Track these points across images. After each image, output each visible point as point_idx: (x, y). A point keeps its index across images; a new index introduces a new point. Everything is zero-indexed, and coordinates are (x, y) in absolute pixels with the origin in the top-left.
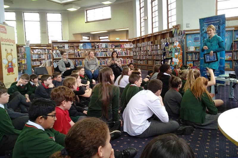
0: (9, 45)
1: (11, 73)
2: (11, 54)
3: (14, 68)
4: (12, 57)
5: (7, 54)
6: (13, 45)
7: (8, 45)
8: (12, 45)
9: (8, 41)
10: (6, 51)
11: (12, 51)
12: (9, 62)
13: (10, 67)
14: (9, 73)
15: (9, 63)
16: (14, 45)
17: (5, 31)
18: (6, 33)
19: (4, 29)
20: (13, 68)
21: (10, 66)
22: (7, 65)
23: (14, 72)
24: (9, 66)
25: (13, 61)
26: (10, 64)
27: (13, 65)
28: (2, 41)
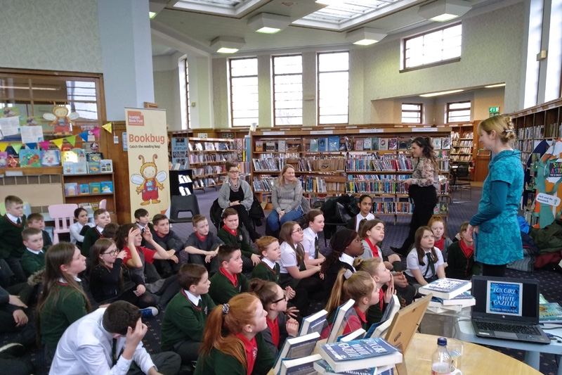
0: (149, 147)
1: (151, 200)
2: (153, 164)
3: (159, 191)
4: (157, 170)
5: (144, 164)
6: (159, 147)
7: (145, 147)
8: (156, 147)
9: (147, 139)
10: (140, 159)
11: (156, 157)
12: (147, 180)
13: (149, 189)
14: (147, 202)
15: (147, 182)
16: (161, 146)
17: (141, 121)
18: (142, 124)
19: (138, 117)
20: (157, 191)
21: (150, 187)
22: (143, 186)
23: (158, 199)
24: (146, 187)
25: (158, 178)
26: (150, 184)
27: (157, 185)
28: (130, 141)
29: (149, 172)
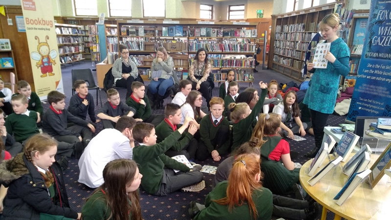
0: (42, 29)
1: (48, 73)
2: (46, 44)
3: (53, 65)
4: (49, 49)
5: (39, 43)
6: (49, 29)
7: (39, 29)
8: (47, 29)
9: (40, 22)
10: (36, 39)
11: (48, 38)
12: (43, 57)
13: (46, 65)
14: (45, 75)
15: (43, 59)
16: (51, 28)
17: (33, 7)
18: (35, 10)
19: (31, 3)
20: (51, 66)
21: (46, 62)
22: (41, 61)
23: (53, 72)
24: (43, 63)
25: (51, 55)
26: (45, 60)
27: (51, 61)
28: (27, 24)
29: (44, 50)
